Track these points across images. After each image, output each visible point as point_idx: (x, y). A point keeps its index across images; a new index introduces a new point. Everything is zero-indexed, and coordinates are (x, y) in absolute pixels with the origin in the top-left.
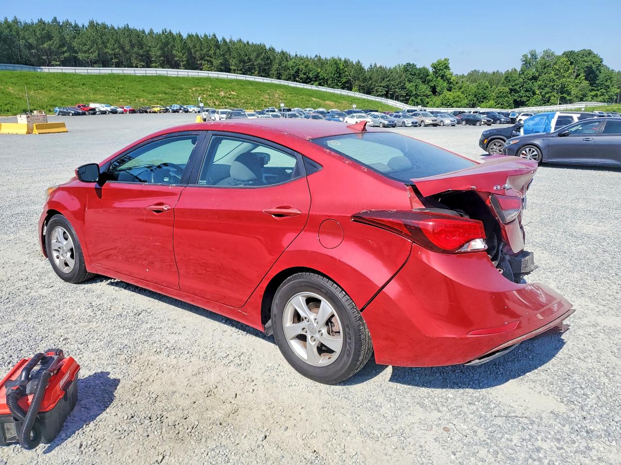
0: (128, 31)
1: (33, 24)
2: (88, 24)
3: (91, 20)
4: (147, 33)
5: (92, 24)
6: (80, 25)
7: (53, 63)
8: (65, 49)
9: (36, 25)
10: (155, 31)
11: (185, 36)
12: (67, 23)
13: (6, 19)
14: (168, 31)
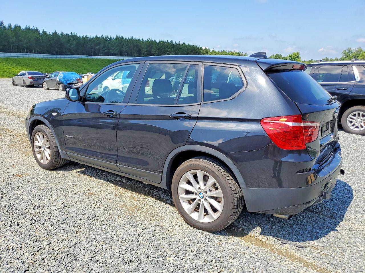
0: (132, 40)
3: (117, 35)
4: (141, 40)
5: (117, 37)
6: (112, 38)
7: (100, 55)
8: (105, 48)
10: (144, 40)
11: (158, 42)
13: (83, 36)
14: (150, 39)
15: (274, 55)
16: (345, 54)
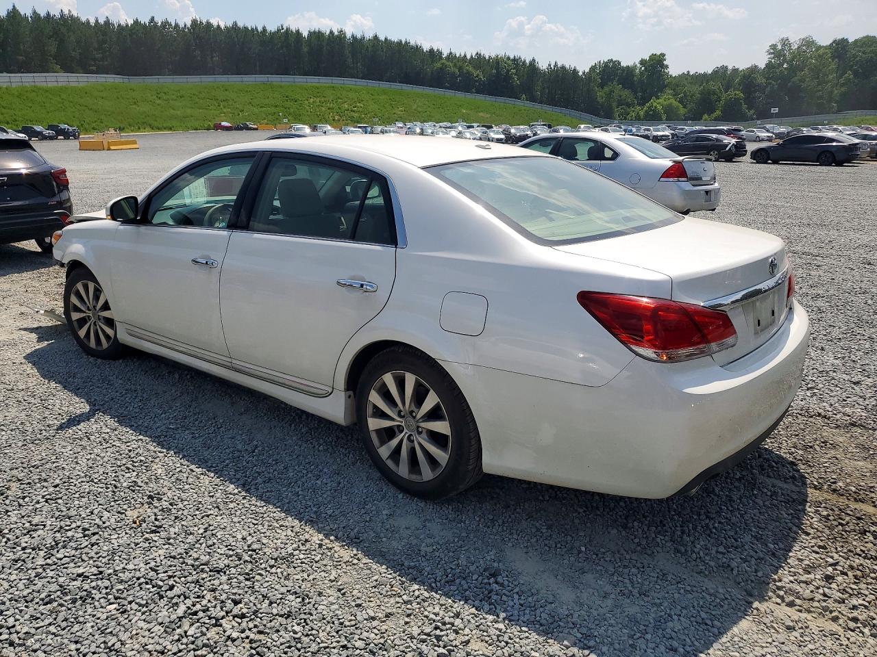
1: (127, 25)
2: (190, 22)
3: (194, 18)
4: (260, 29)
5: (194, 22)
6: (181, 25)
9: (132, 25)
11: (305, 34)
12: (166, 24)
13: (97, 21)
15: (602, 62)
16: (773, 53)
